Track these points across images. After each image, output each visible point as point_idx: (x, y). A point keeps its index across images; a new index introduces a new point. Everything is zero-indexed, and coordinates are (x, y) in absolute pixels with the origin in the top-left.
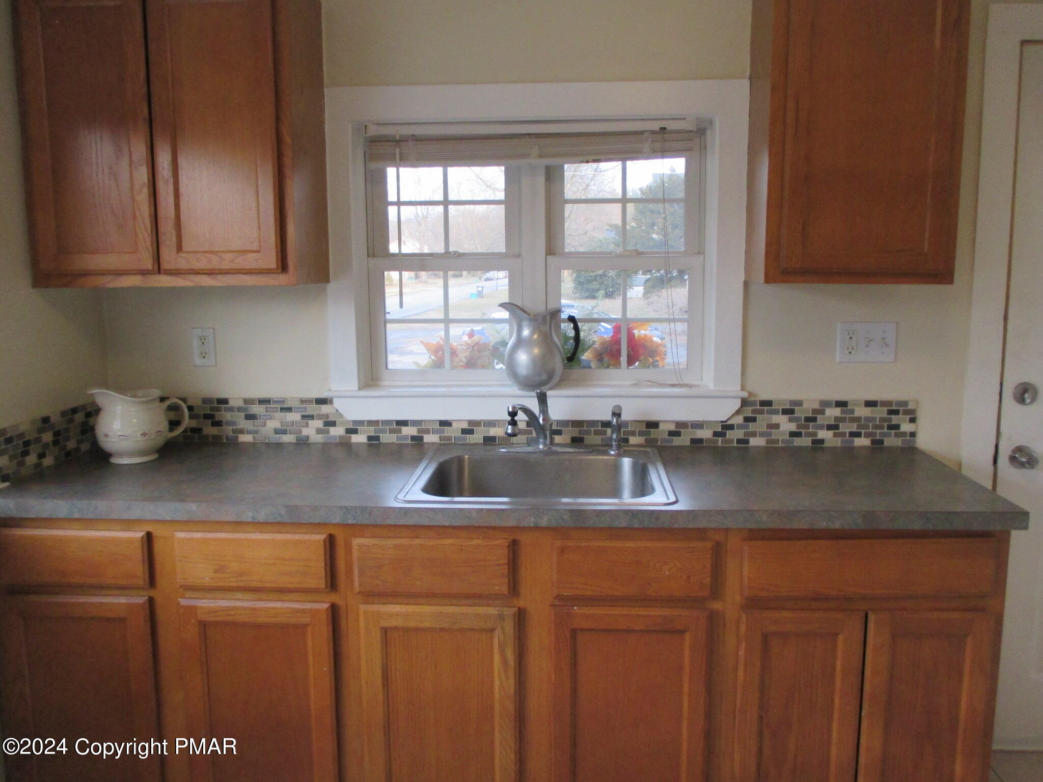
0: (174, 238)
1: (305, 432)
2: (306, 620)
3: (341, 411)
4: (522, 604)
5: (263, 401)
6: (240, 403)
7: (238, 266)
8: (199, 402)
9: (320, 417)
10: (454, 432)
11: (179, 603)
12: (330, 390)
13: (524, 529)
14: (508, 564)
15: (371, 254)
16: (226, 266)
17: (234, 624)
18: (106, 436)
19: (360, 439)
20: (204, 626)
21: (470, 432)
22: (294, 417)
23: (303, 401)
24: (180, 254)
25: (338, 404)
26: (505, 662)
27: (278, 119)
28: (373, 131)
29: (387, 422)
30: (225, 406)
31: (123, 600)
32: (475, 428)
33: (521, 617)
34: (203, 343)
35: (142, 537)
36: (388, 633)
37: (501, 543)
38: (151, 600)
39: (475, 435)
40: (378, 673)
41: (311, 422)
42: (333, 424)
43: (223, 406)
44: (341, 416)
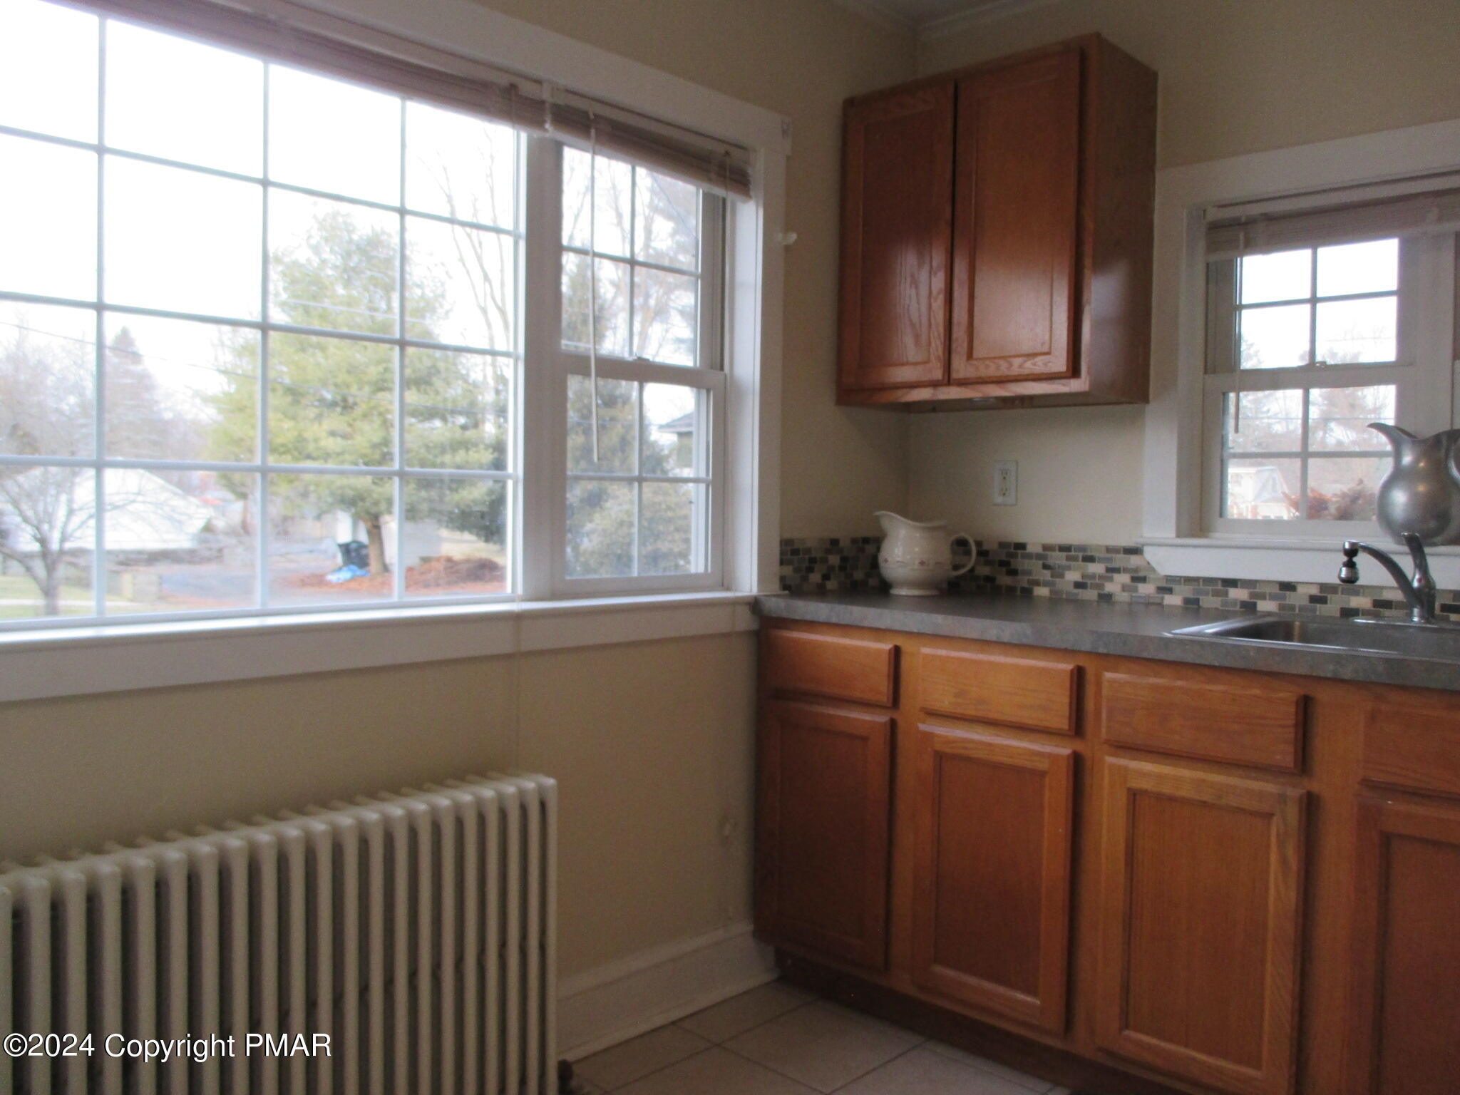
0: (965, 345)
1: (1109, 588)
2: (1043, 765)
3: (1154, 564)
4: (1315, 787)
5: (1065, 548)
6: (1039, 550)
7: (1026, 372)
8: (995, 546)
9: (1126, 570)
10: (1298, 599)
11: (918, 728)
12: (1142, 537)
13: (1319, 679)
14: (1296, 725)
15: (1209, 368)
16: (1015, 371)
17: (968, 759)
18: (886, 561)
19: (1174, 600)
20: (940, 757)
21: (1322, 600)
22: (1097, 568)
23: (1109, 550)
24: (970, 362)
25: (1150, 554)
26: (1284, 861)
27: (1079, 202)
28: (1213, 214)
29: (1209, 581)
30: (1022, 551)
31: (867, 717)
32: (1329, 596)
33: (1311, 805)
34: (1004, 478)
35: (890, 650)
36: (1138, 797)
37: (1287, 695)
38: (893, 723)
39: (1329, 605)
40: (1121, 847)
41: (1116, 576)
42: (1143, 580)
43: (1019, 552)
44: (1153, 570)
